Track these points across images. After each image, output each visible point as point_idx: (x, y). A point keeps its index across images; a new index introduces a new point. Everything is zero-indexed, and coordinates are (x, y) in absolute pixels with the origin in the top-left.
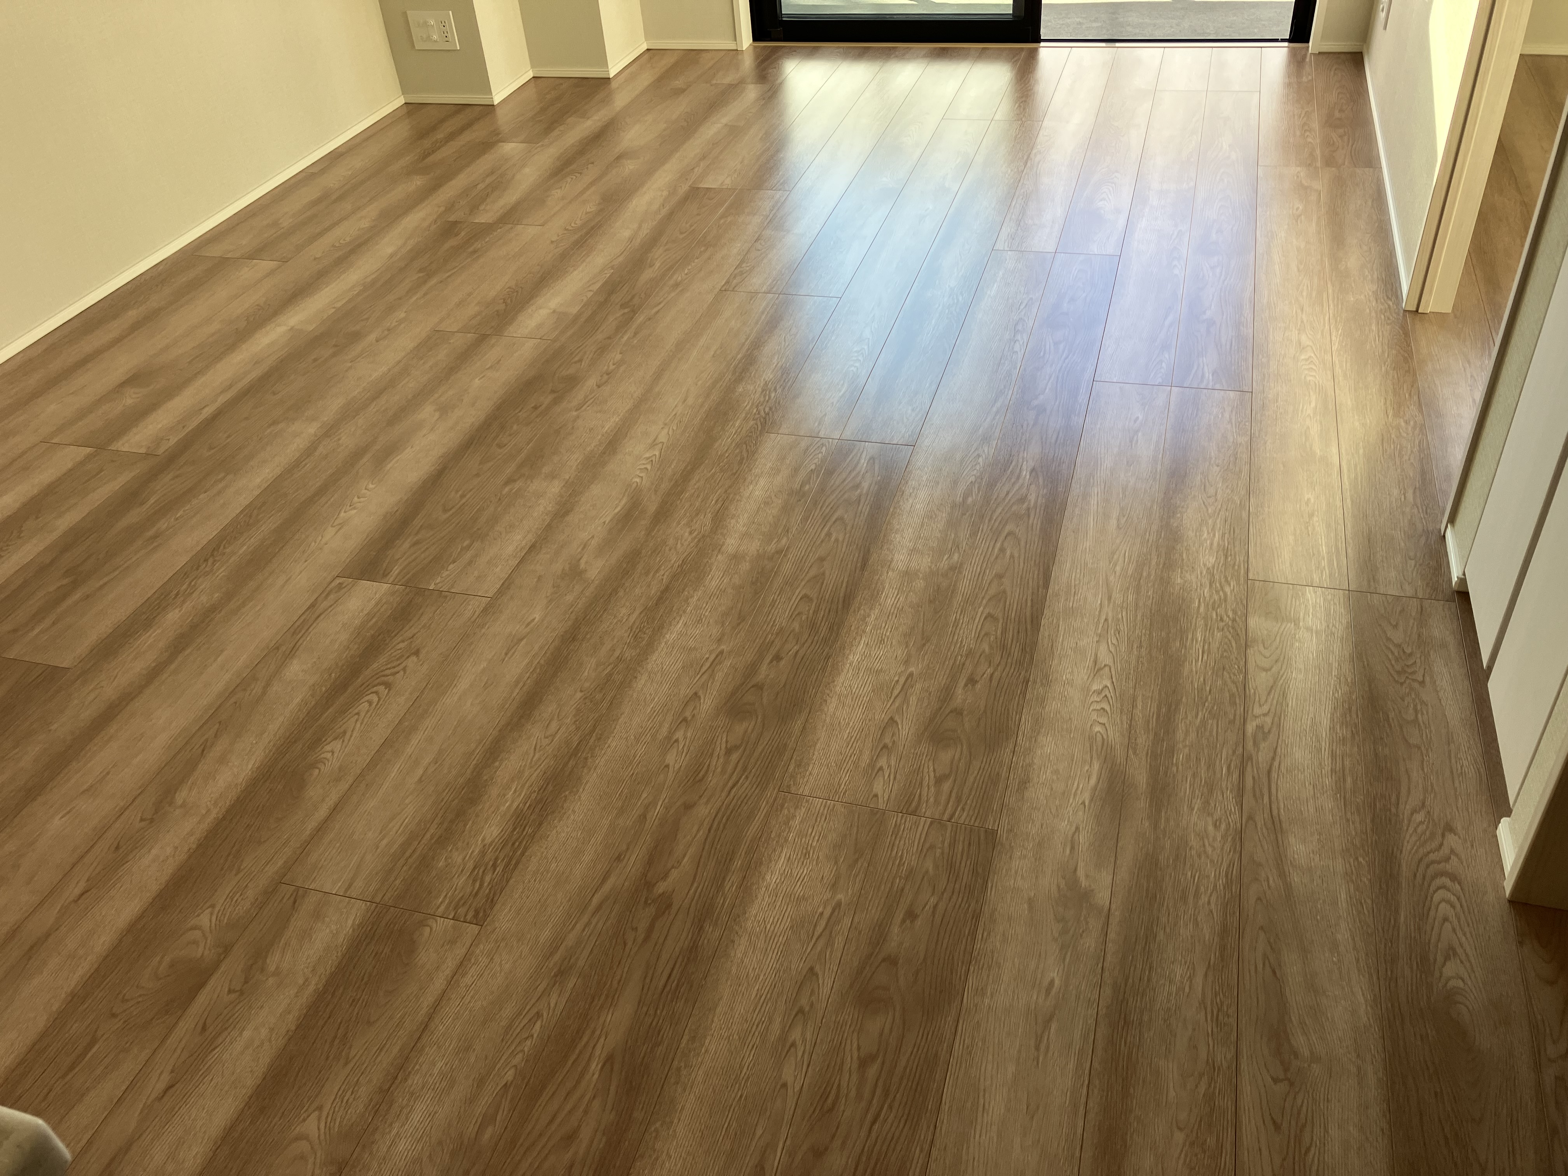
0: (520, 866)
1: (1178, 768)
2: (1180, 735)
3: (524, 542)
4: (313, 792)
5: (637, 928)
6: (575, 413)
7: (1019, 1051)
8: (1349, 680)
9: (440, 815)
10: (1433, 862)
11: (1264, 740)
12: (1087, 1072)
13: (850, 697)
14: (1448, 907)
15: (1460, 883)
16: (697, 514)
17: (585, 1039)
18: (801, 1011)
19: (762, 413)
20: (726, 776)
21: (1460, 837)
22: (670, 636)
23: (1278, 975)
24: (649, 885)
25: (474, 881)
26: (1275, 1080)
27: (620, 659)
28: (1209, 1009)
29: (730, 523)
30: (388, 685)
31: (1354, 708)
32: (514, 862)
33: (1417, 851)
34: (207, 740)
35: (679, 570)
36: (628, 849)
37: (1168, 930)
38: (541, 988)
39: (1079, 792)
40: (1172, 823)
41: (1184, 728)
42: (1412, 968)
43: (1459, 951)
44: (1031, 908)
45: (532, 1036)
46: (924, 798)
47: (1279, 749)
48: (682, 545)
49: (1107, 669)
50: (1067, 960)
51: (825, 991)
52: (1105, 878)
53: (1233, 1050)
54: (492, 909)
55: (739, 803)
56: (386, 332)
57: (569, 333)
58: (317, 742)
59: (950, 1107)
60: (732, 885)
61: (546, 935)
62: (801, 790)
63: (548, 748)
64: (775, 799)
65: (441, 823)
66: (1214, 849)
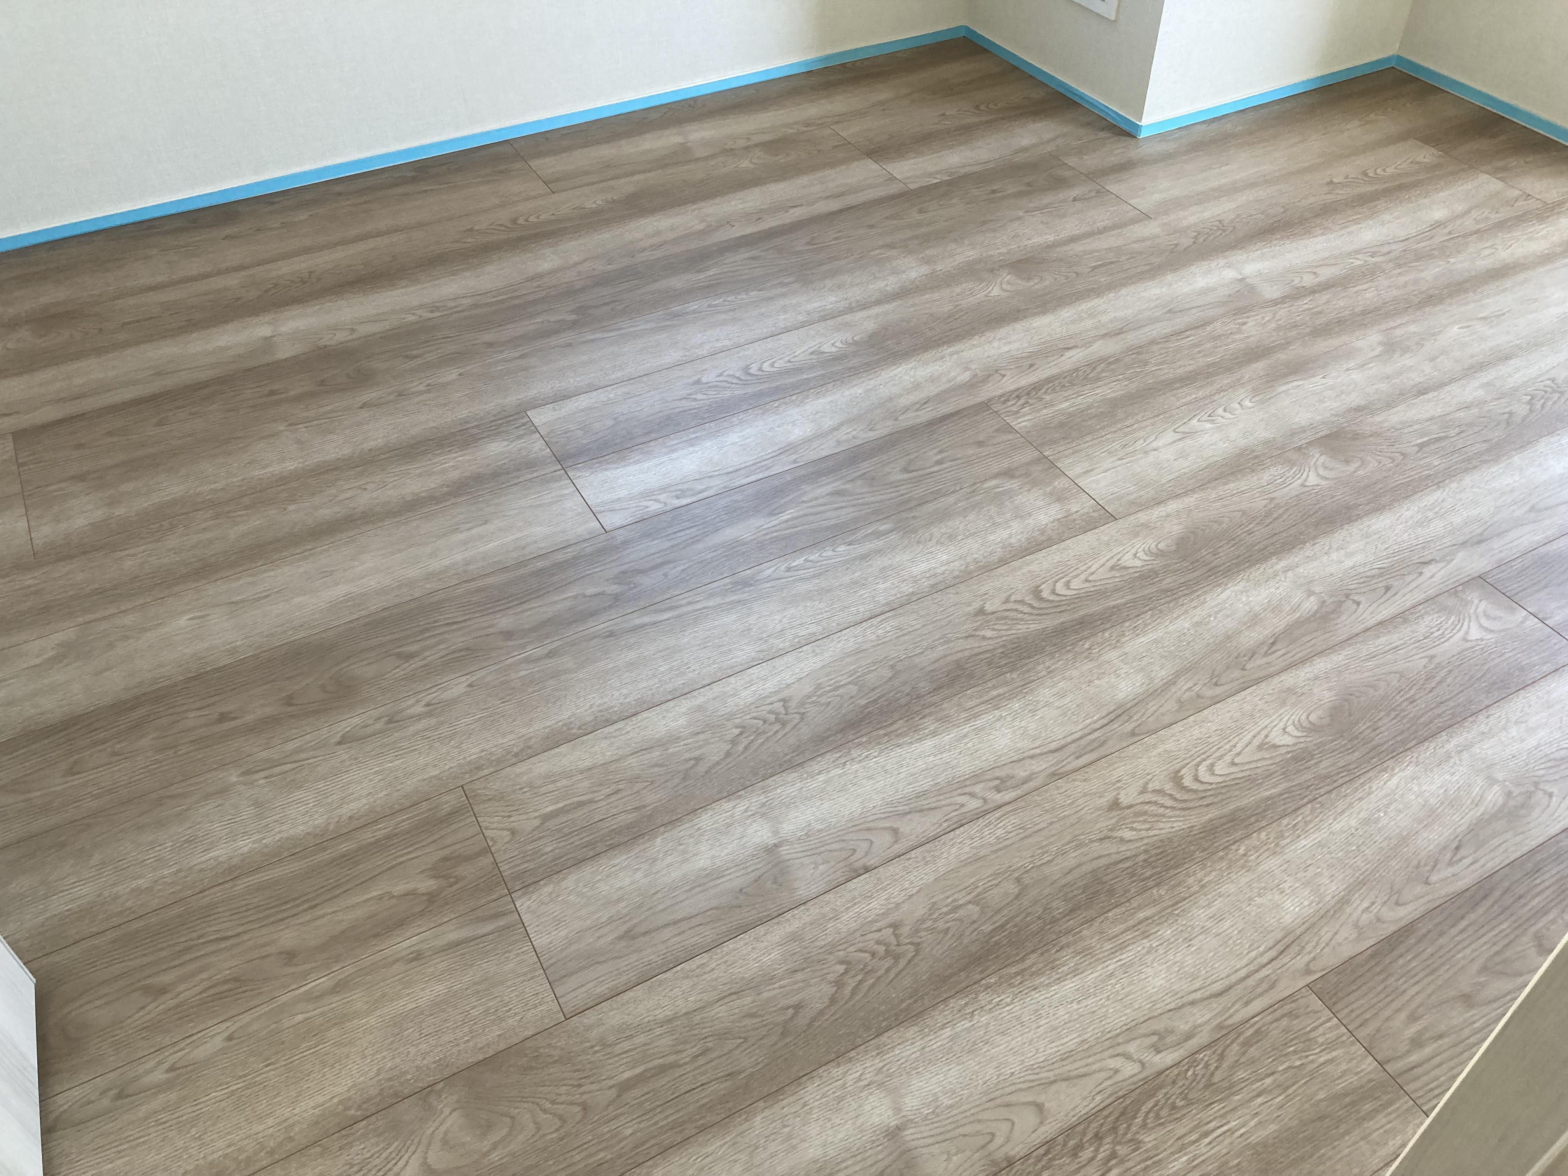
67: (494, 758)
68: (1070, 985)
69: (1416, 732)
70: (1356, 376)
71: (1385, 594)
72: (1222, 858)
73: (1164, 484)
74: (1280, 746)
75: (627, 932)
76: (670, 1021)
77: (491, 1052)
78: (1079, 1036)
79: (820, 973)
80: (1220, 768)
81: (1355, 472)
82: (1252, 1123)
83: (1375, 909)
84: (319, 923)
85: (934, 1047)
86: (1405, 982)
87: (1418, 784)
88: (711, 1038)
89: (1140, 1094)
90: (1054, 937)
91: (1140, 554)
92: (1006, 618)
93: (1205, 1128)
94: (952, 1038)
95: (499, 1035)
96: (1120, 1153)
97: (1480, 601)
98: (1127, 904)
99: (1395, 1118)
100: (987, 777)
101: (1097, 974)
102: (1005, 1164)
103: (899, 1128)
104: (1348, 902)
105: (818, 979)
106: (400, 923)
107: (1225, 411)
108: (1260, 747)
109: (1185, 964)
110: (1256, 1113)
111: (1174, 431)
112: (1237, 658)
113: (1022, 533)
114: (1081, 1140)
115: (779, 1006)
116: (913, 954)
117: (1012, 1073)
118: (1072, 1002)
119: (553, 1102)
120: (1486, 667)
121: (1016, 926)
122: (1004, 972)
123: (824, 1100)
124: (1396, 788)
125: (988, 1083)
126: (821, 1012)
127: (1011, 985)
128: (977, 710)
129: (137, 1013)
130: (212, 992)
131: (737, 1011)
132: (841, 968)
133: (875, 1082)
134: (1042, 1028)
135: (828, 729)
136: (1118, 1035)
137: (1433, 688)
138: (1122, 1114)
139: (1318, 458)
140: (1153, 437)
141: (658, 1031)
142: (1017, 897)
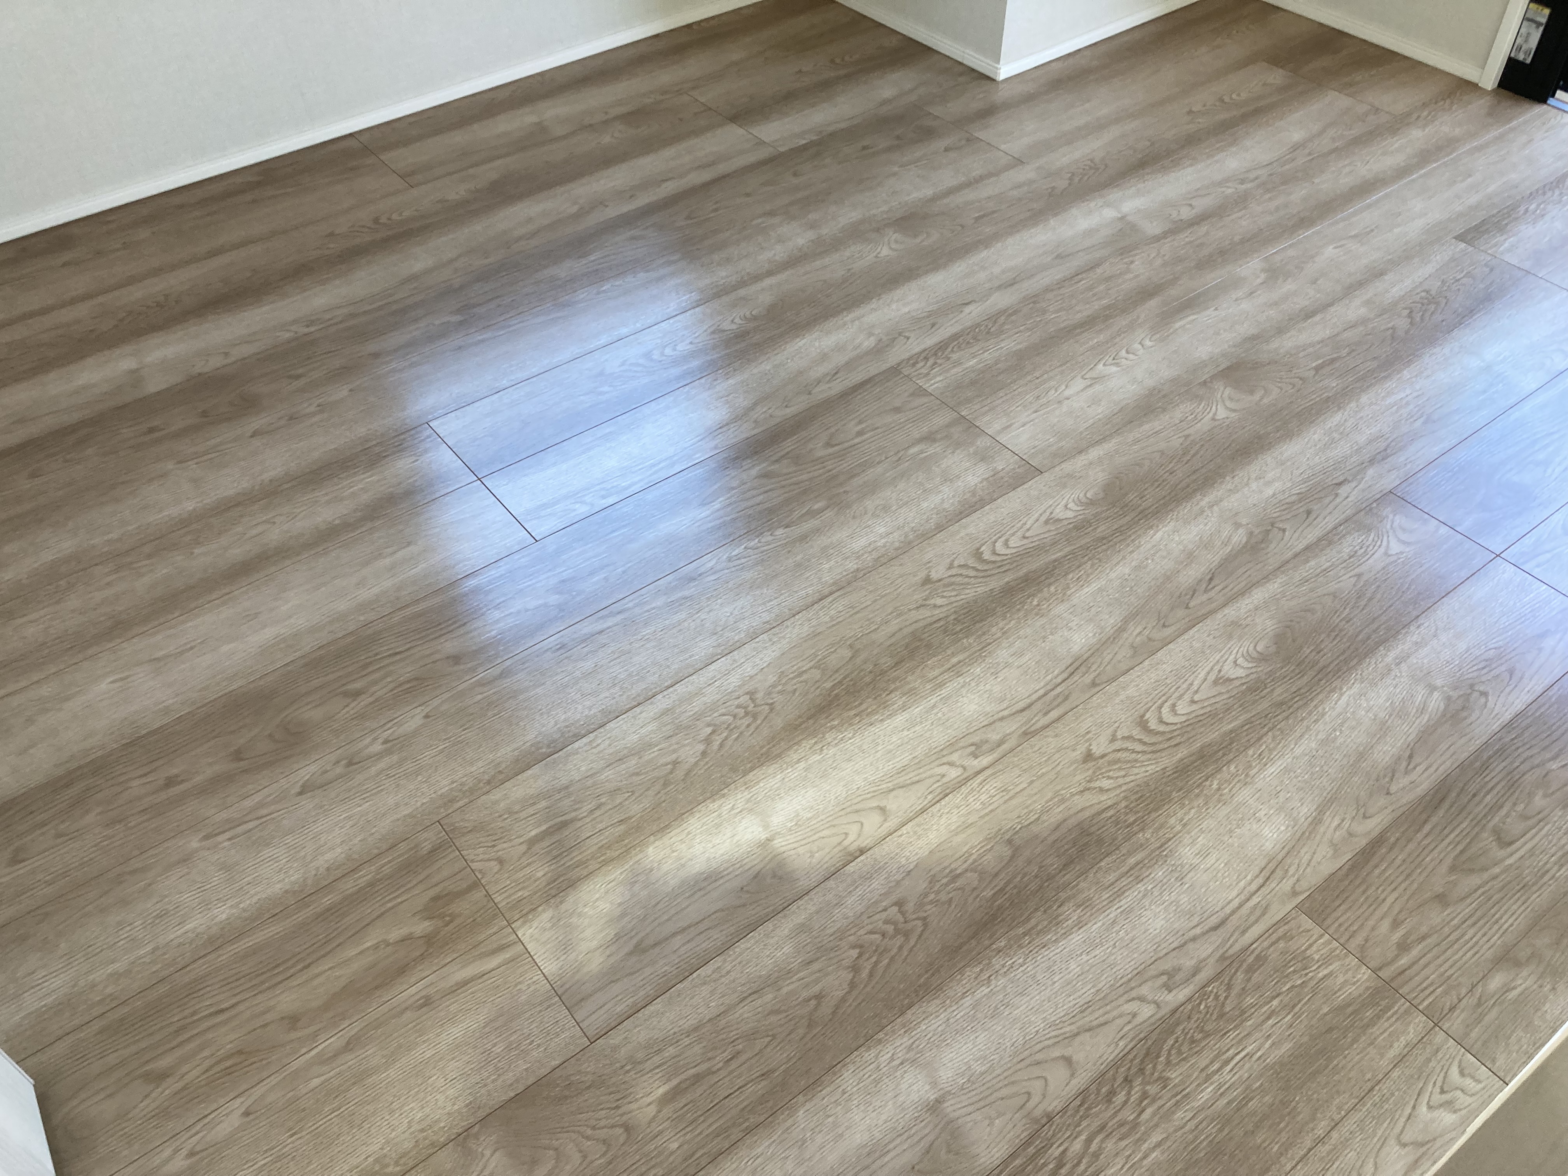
67: (466, 788)
68: (1077, 938)
69: (1357, 649)
70: (1245, 305)
71: (1307, 517)
72: (1198, 796)
73: (1081, 433)
74: (1233, 679)
75: (637, 946)
76: (696, 1029)
77: (521, 1088)
78: (1093, 987)
79: (835, 960)
80: (1183, 708)
81: (1260, 400)
82: (1267, 1045)
83: (1346, 824)
84: (316, 982)
85: (958, 1016)
86: (1384, 891)
87: (1366, 700)
88: (740, 1041)
89: (1159, 1034)
90: (1054, 894)
91: (1071, 505)
92: (952, 584)
93: (1224, 1057)
94: (975, 1006)
95: (526, 1069)
96: (1151, 1092)
97: (1395, 515)
98: (1117, 852)
99: (1396, 1021)
100: (961, 745)
101: (1099, 924)
102: (1044, 1120)
103: (939, 1101)
104: (1320, 821)
105: (834, 967)
106: (402, 970)
107: (1128, 352)
108: (1216, 682)
109: (1181, 902)
110: (1269, 1035)
111: (1082, 377)
112: (1179, 597)
113: (954, 496)
114: (1113, 1086)
115: (800, 999)
116: (922, 928)
117: (1037, 1031)
118: (1081, 954)
119: (594, 1128)
120: (1410, 578)
121: (1015, 887)
122: (1012, 933)
123: (861, 1085)
124: (1347, 707)
125: (1016, 1045)
126: (843, 999)
127: (1020, 947)
128: (940, 679)
129: (142, 1102)
130: (217, 1069)
131: (760, 1009)
132: (854, 953)
133: (907, 1060)
134: (1056, 985)
135: (800, 717)
136: (1130, 980)
137: (1366, 605)
138: (1147, 1054)
139: (1223, 391)
140: (1063, 387)
141: (687, 1041)
142: (1012, 857)
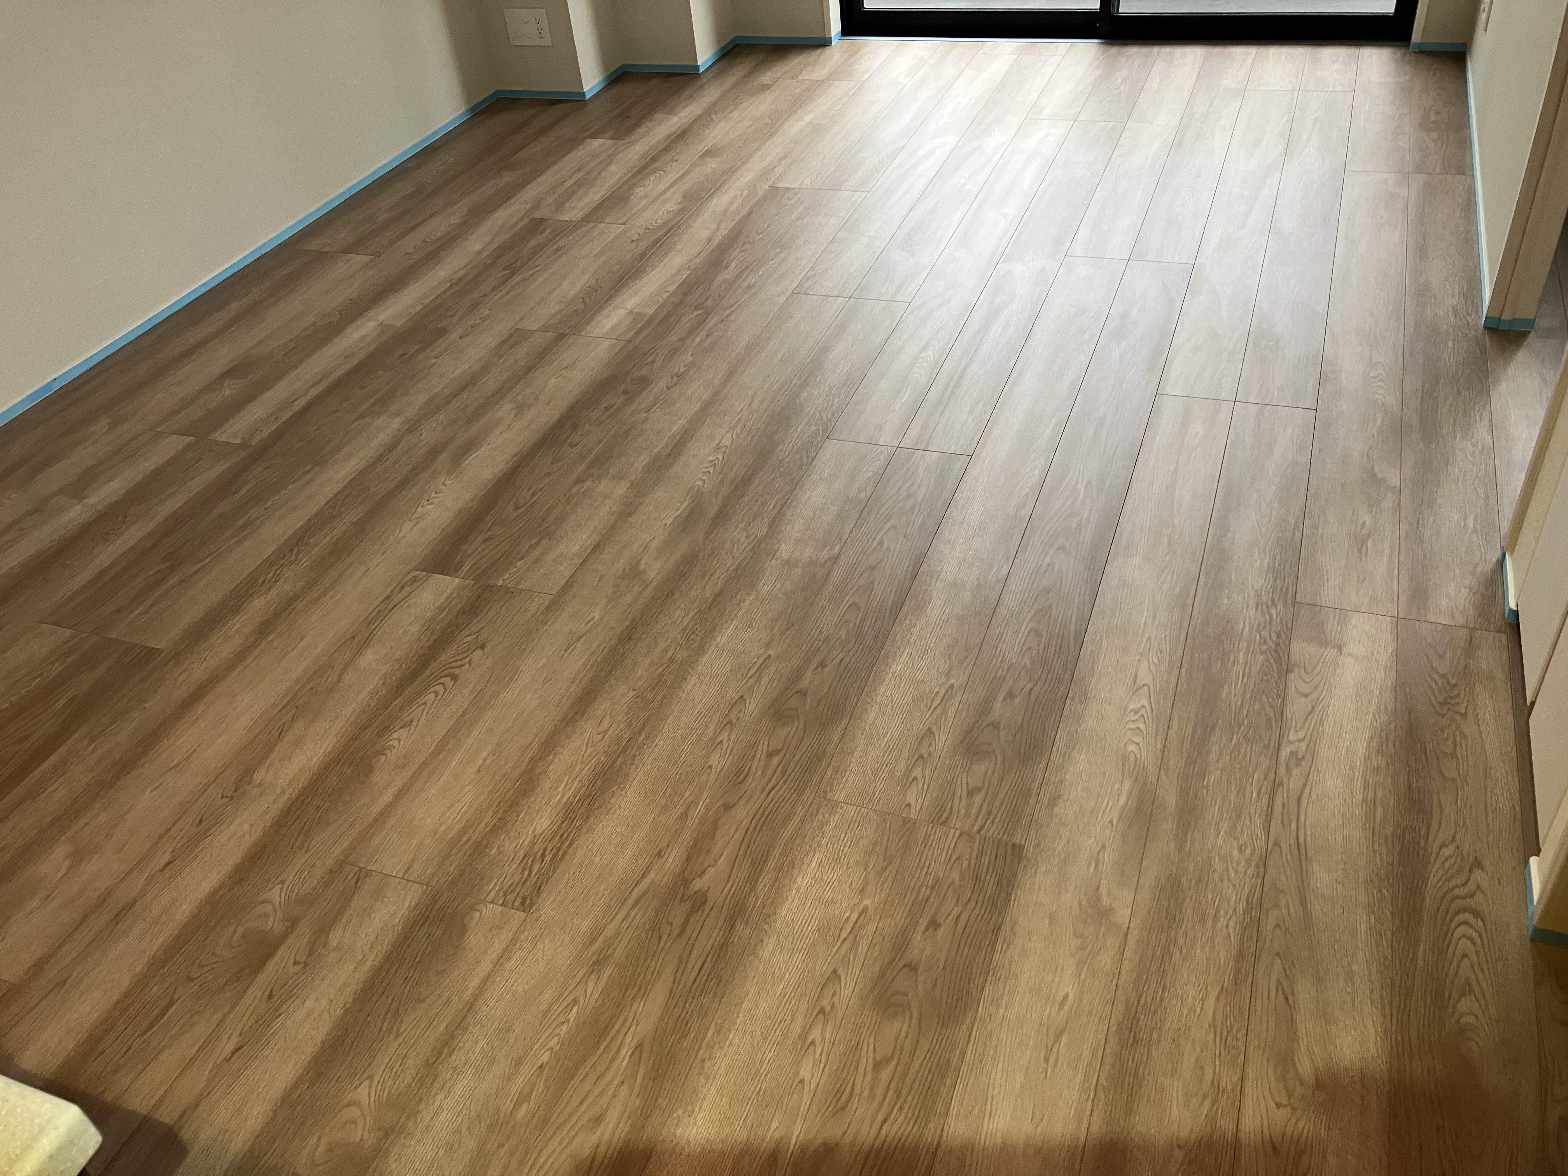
0: (567, 857)
1: (1207, 791)
2: (1213, 757)
3: (589, 542)
4: (378, 777)
5: (672, 923)
6: (644, 415)
7: (1029, 1062)
8: (1389, 709)
9: (495, 804)
10: (1458, 897)
11: (1297, 765)
12: (1093, 1086)
13: (890, 707)
14: (1469, 943)
15: (1483, 920)
16: (754, 519)
17: (617, 1027)
18: (822, 1011)
19: (825, 419)
20: (766, 779)
21: (1487, 874)
22: (721, 639)
23: (1291, 1002)
24: (686, 882)
25: (524, 869)
26: (1278, 1105)
27: (672, 660)
28: (1219, 1030)
29: (785, 528)
30: (454, 678)
31: (1391, 738)
32: (561, 853)
33: (1441, 886)
34: (284, 724)
35: (734, 573)
36: (668, 846)
37: (1184, 951)
38: (580, 975)
39: (1108, 810)
40: (1197, 844)
41: (1217, 751)
42: (1425, 1003)
43: (1475, 987)
44: (1051, 923)
45: (568, 1021)
46: (955, 809)
47: (1311, 776)
48: (738, 549)
49: (1146, 689)
50: (1083, 976)
51: (847, 993)
52: (1127, 896)
53: (1239, 1074)
54: (538, 897)
55: (777, 806)
56: (470, 329)
57: (644, 334)
58: (385, 730)
59: (958, 1113)
60: (765, 886)
61: (586, 924)
62: (837, 796)
63: (598, 744)
64: (811, 804)
65: (495, 813)
66: (1237, 873)
